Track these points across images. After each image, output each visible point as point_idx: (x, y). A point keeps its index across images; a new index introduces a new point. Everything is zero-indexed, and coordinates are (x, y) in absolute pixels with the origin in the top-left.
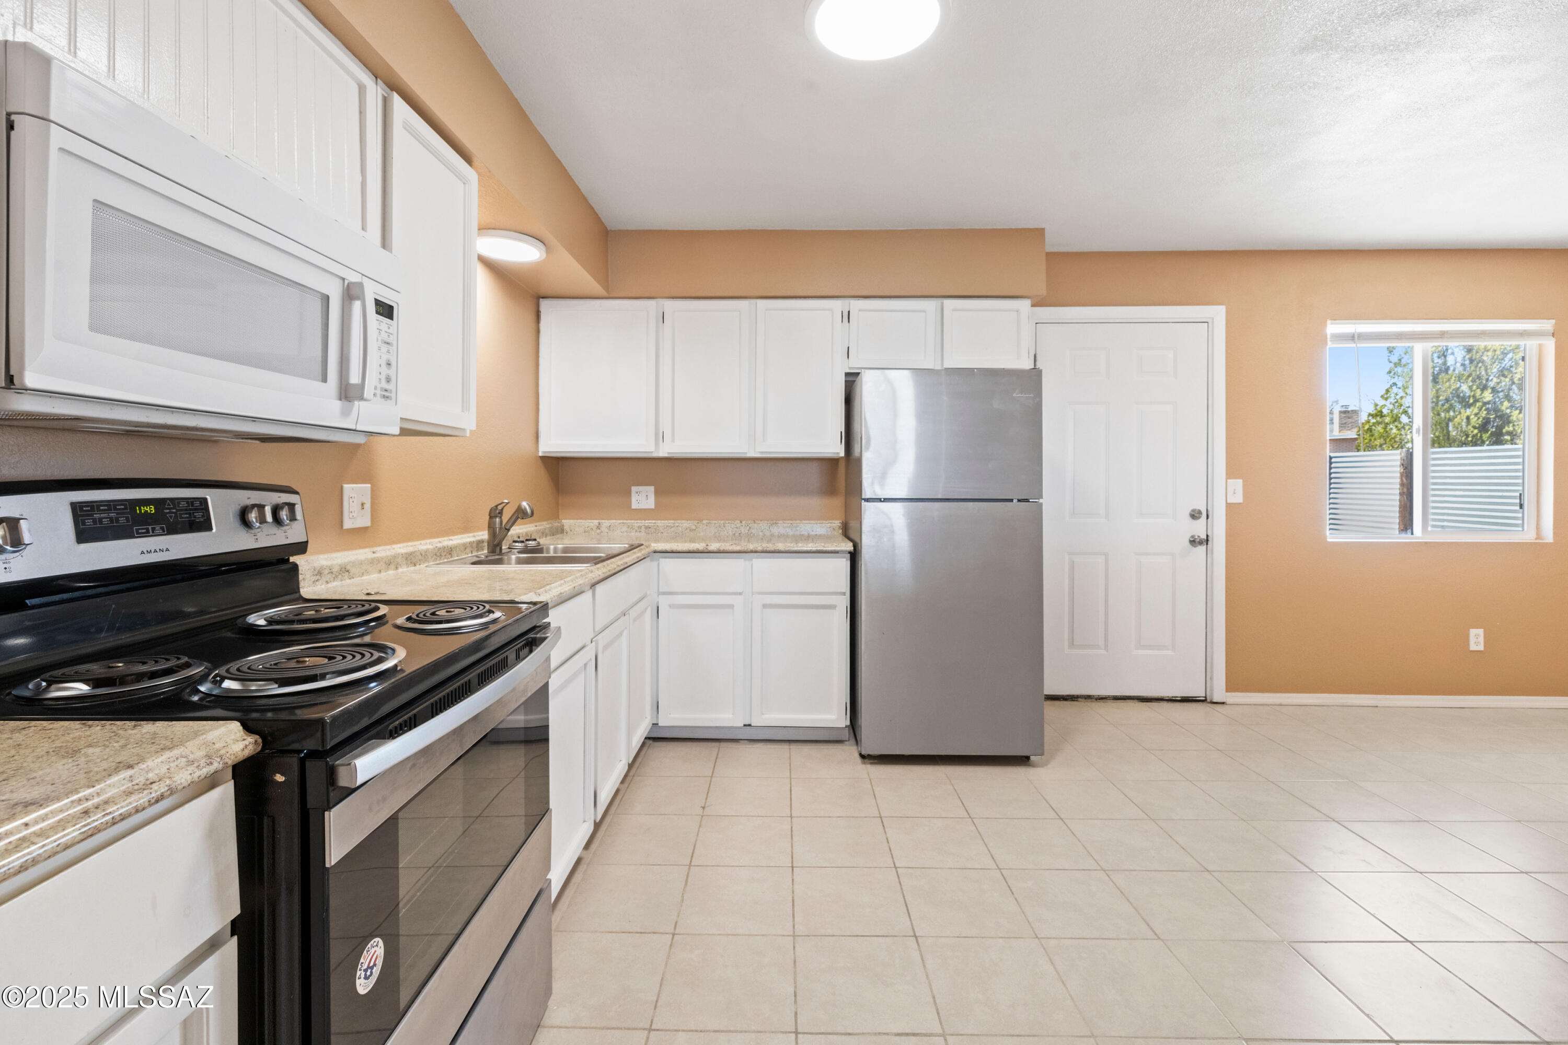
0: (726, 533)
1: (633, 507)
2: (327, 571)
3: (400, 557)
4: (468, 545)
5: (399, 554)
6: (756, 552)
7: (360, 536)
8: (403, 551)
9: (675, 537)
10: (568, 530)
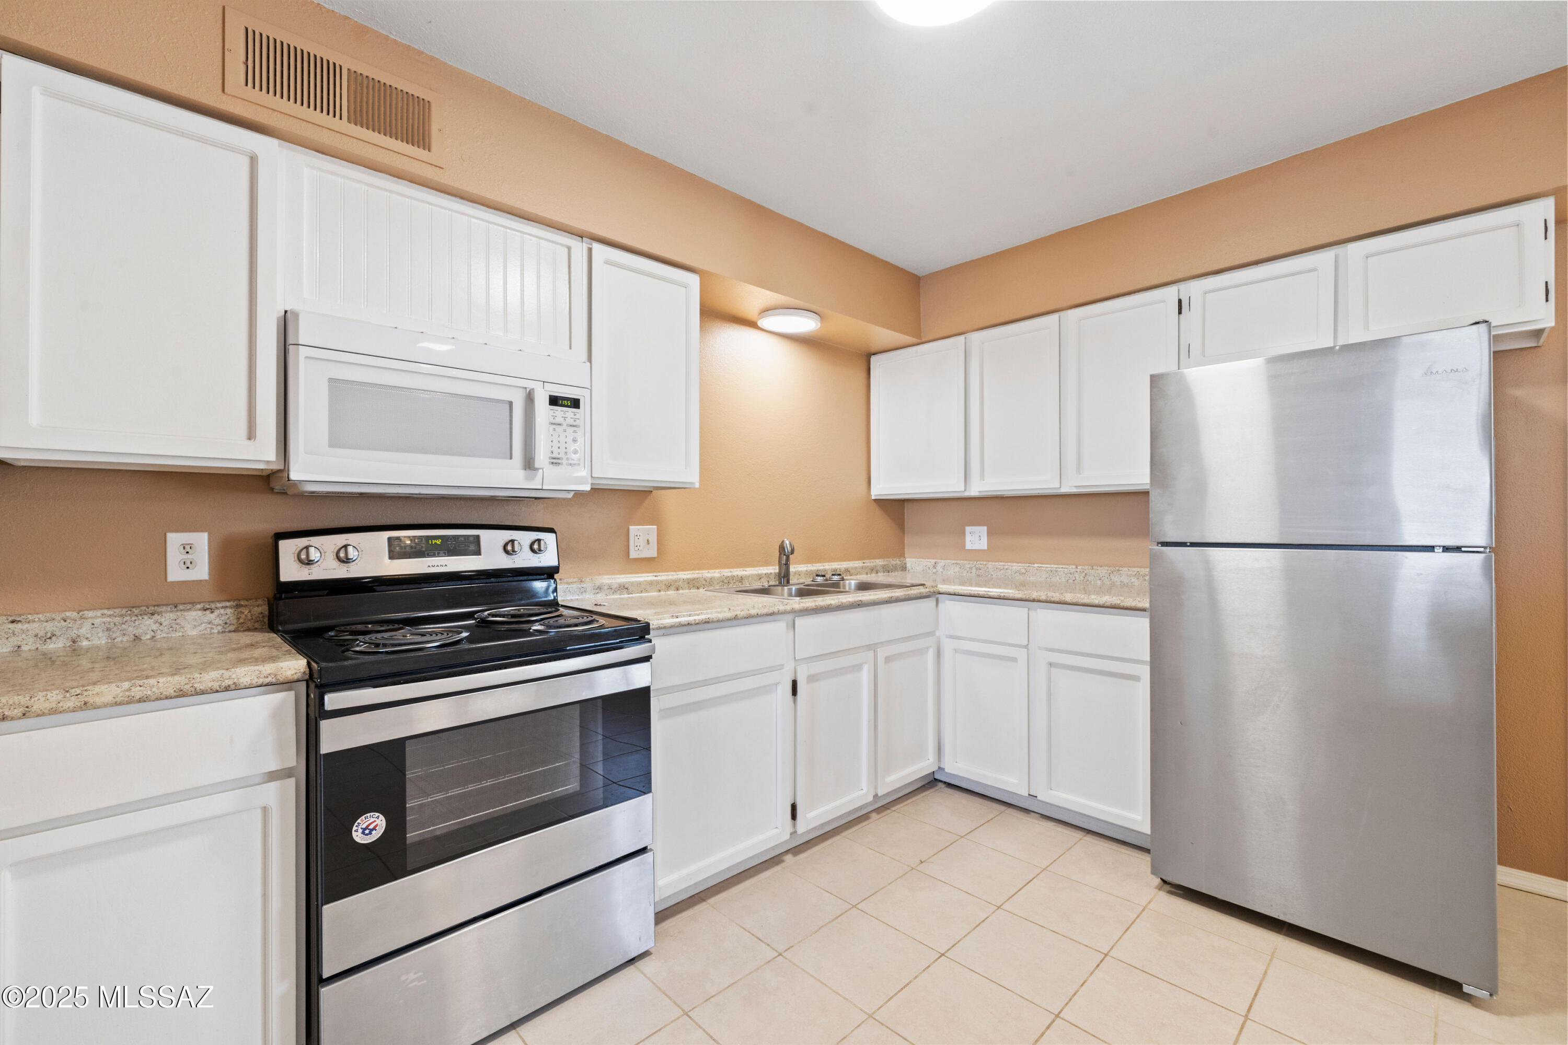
0: (1058, 578)
1: (967, 548)
2: (606, 588)
3: (682, 581)
4: (763, 575)
5: (680, 579)
6: (1039, 601)
7: (646, 563)
8: (685, 577)
9: (1004, 583)
10: (910, 568)
